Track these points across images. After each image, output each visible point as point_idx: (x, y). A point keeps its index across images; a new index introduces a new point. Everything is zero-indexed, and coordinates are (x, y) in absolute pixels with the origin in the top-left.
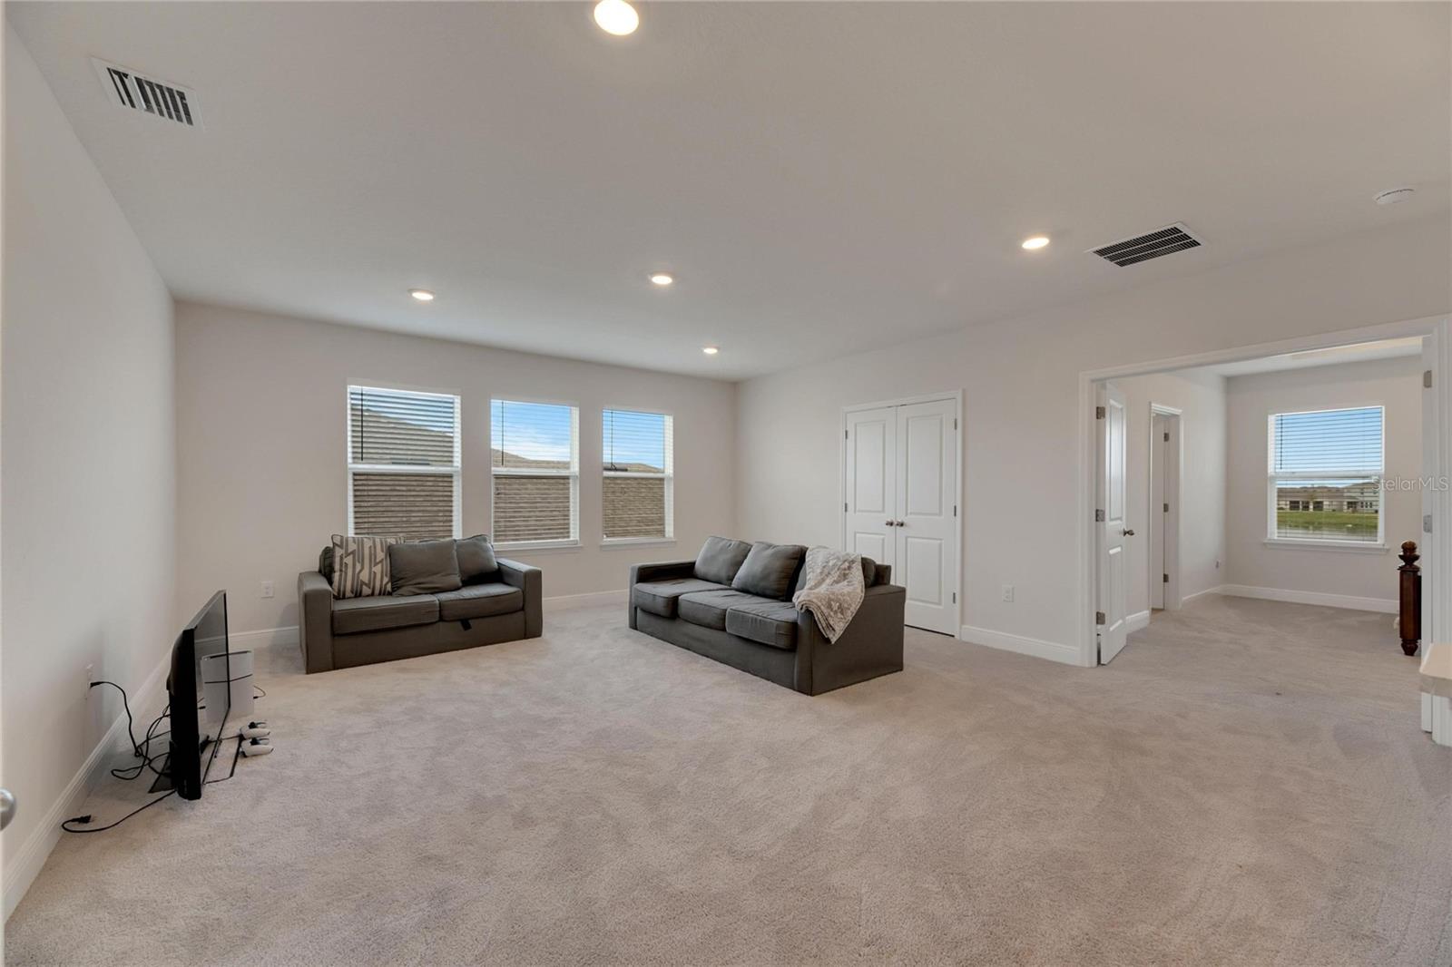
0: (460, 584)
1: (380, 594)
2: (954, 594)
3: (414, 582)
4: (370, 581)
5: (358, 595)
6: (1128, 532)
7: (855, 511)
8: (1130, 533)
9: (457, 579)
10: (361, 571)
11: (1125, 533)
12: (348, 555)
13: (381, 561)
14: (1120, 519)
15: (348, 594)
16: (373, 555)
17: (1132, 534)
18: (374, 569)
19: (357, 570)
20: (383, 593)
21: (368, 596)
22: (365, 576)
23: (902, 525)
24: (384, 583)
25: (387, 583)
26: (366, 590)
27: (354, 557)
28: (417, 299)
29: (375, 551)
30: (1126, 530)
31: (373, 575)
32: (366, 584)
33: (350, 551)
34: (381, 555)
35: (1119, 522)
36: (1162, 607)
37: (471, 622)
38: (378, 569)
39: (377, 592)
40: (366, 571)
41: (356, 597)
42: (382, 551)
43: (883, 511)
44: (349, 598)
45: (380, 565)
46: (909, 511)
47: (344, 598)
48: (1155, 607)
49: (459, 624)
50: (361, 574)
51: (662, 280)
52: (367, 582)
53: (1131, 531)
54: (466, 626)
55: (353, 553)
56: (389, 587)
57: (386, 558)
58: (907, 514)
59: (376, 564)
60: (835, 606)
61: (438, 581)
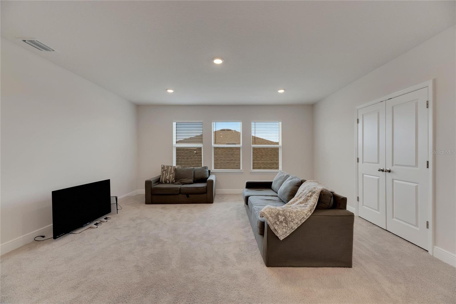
0: (193, 182)
1: (172, 183)
2: (427, 222)
3: (180, 180)
4: (169, 179)
5: (166, 183)
7: (363, 163)
9: (192, 181)
10: (167, 176)
12: (164, 171)
13: (173, 173)
15: (163, 182)
16: (171, 171)
18: (170, 176)
19: (166, 176)
20: (173, 183)
21: (169, 183)
22: (168, 177)
23: (390, 171)
24: (173, 180)
25: (174, 180)
26: (168, 182)
27: (166, 172)
28: (169, 92)
29: (171, 170)
31: (170, 177)
32: (168, 180)
33: (165, 169)
34: (173, 171)
37: (190, 195)
38: (171, 176)
39: (171, 182)
40: (168, 176)
41: (165, 183)
42: (173, 170)
43: (378, 163)
44: (164, 183)
45: (172, 175)
46: (394, 163)
47: (162, 183)
49: (185, 196)
50: (167, 177)
51: (218, 62)
52: (168, 179)
54: (188, 197)
55: (166, 170)
56: (174, 181)
57: (174, 172)
58: (393, 165)
59: (171, 174)
60: (281, 218)
61: (186, 181)
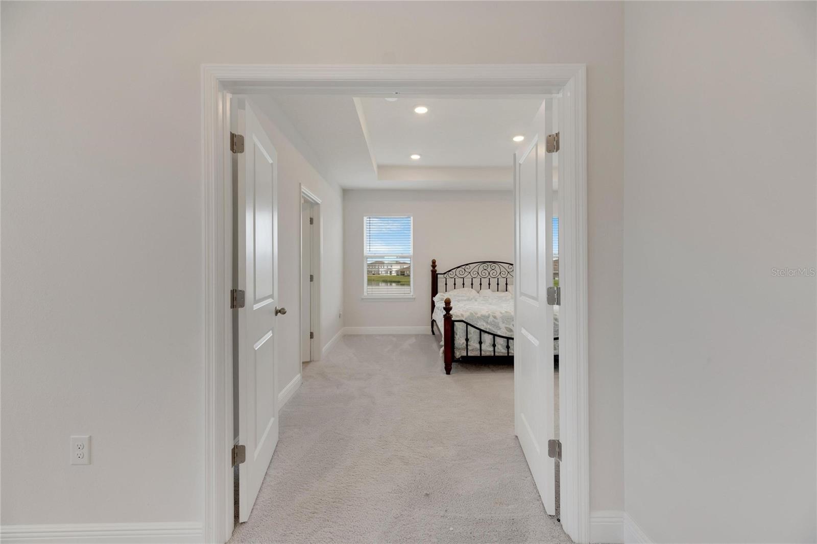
6: (280, 311)
8: (282, 311)
11: (277, 312)
14: (271, 296)
17: (284, 313)
30: (279, 308)
35: (270, 301)
36: (309, 360)
48: (305, 360)
53: (283, 309)
